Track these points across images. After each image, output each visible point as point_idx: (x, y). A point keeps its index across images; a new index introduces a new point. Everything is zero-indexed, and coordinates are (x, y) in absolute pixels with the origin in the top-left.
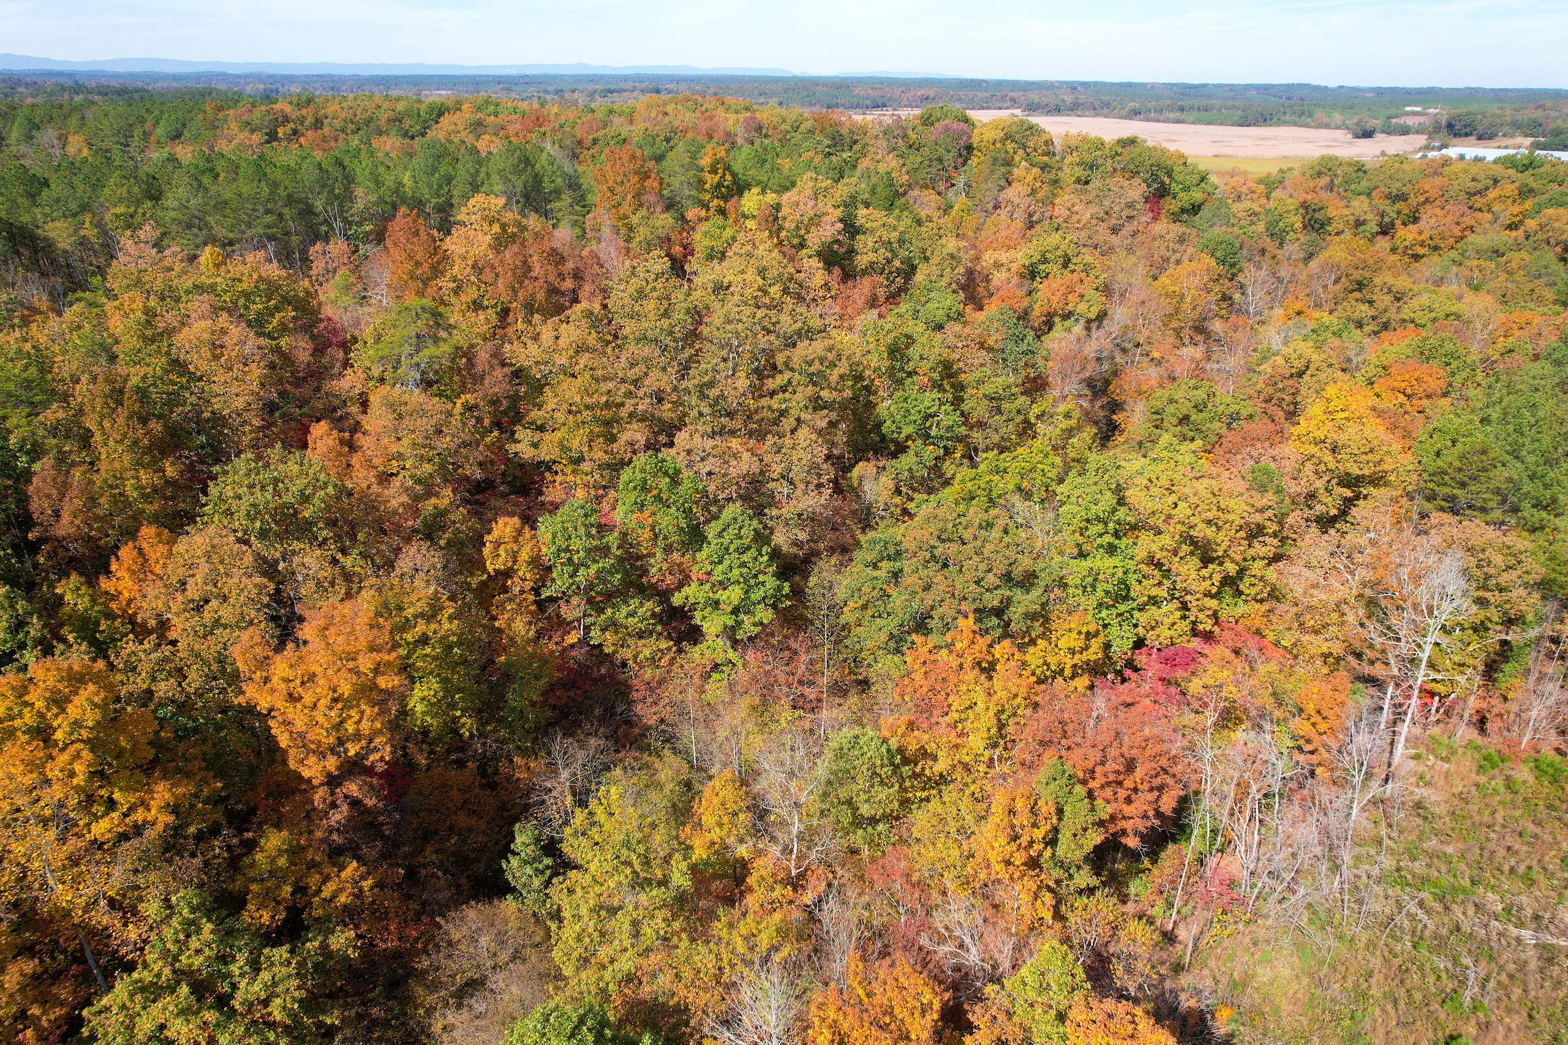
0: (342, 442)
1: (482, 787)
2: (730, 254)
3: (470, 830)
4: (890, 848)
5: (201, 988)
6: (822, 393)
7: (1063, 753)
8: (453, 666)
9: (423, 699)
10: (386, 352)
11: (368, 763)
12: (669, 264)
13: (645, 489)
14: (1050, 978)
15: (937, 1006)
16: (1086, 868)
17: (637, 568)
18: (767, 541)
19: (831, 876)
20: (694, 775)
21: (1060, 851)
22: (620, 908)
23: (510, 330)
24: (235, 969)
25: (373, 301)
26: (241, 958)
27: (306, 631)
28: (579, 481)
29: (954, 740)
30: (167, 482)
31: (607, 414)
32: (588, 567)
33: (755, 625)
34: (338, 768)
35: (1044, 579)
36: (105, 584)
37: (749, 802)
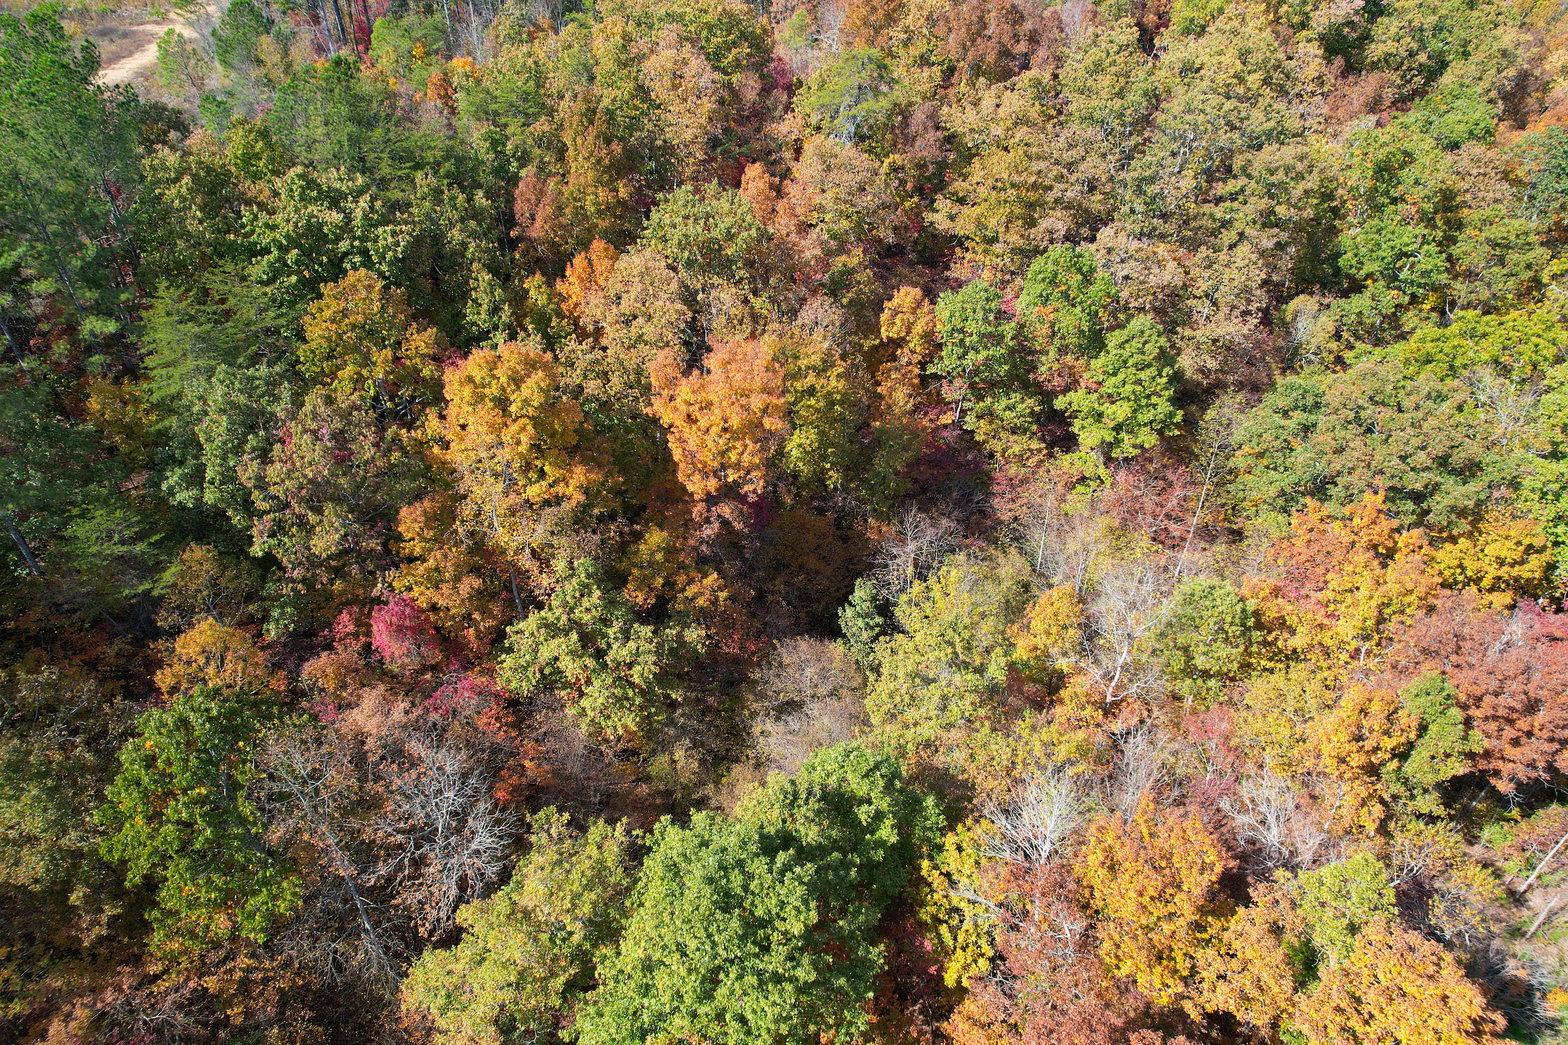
0: (772, 186)
1: (835, 537)
2: (1211, 29)
3: (817, 572)
4: (1216, 706)
5: (586, 639)
6: (1278, 209)
7: (1448, 668)
8: (833, 422)
9: (800, 446)
10: (827, 100)
11: (742, 492)
12: (1137, 35)
13: (1053, 282)
14: (1352, 887)
15: (1219, 868)
16: (1435, 795)
17: (1027, 363)
18: (1171, 362)
19: (1146, 713)
20: (1034, 580)
21: (1409, 768)
22: (934, 681)
23: (952, 91)
24: (611, 632)
25: (824, 45)
26: (617, 625)
27: (712, 361)
28: (987, 262)
29: (1320, 619)
30: (619, 202)
31: (1032, 196)
32: (978, 352)
33: (1134, 446)
34: (717, 490)
35: (1492, 474)
36: (559, 286)
37: (1083, 620)
